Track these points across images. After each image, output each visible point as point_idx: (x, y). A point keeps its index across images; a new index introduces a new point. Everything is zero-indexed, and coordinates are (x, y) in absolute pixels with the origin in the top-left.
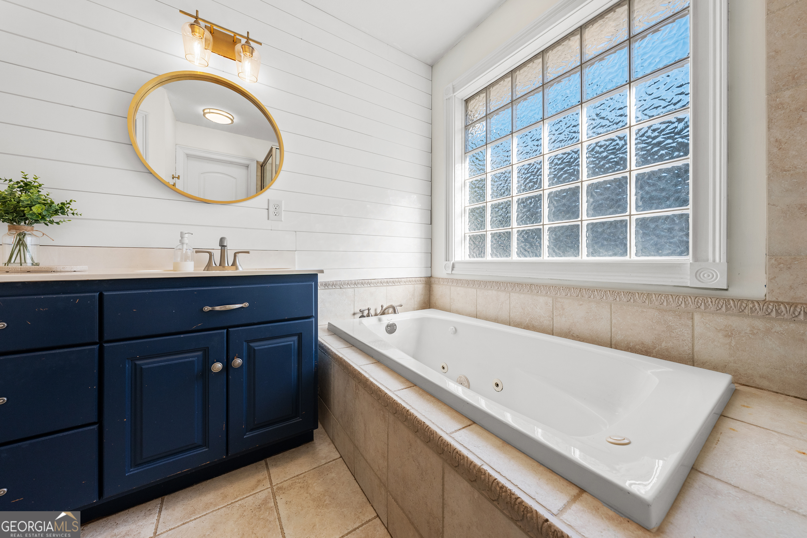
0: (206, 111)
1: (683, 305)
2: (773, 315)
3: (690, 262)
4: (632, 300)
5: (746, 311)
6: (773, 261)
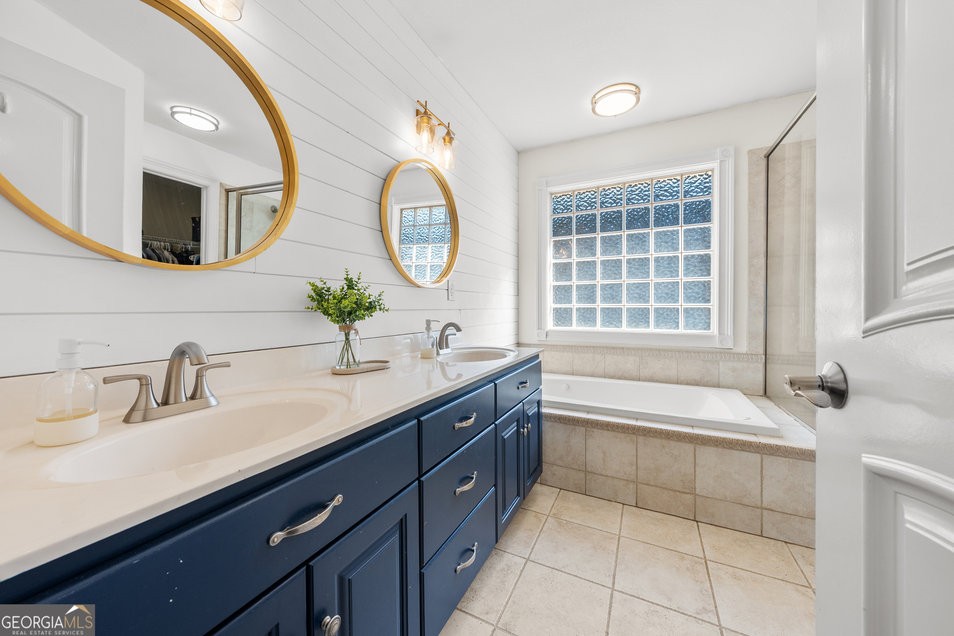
0: (175, 110)
1: (715, 358)
2: (750, 360)
3: (718, 335)
4: (689, 356)
5: (740, 359)
6: (750, 335)
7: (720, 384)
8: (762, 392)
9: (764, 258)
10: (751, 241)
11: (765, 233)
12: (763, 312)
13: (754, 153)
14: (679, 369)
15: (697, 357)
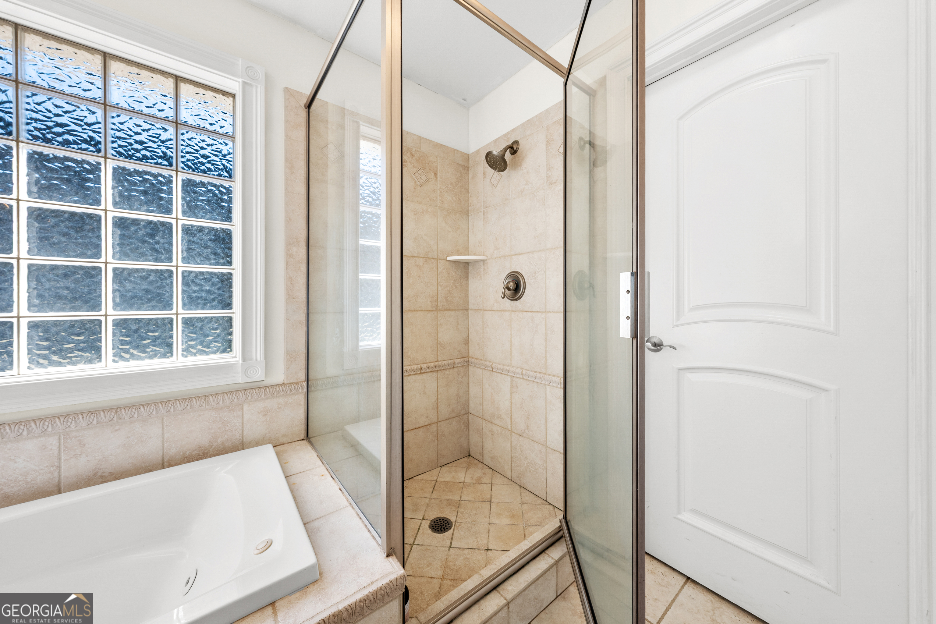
1: (235, 400)
2: (289, 392)
3: (241, 362)
4: (188, 407)
5: (275, 394)
6: (288, 357)
7: (245, 440)
8: (303, 435)
9: (305, 248)
10: (288, 221)
11: (306, 213)
12: (304, 322)
13: (291, 95)
14: (166, 436)
15: (204, 405)
